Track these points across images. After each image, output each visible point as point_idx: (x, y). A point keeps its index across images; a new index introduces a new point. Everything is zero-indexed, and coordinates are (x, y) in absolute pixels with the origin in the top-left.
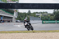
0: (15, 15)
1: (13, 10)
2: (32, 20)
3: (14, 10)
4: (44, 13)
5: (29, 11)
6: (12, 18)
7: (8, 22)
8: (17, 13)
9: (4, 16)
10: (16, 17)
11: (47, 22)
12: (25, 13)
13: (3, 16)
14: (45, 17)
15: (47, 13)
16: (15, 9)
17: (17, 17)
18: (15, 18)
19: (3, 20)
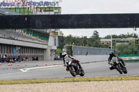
1: (45, 30)
5: (96, 34)
7: (34, 59)
8: (57, 38)
10: (55, 48)
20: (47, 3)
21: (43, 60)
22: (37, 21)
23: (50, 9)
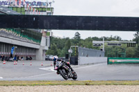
0: (45, 45)
1: (39, 30)
2: (84, 56)
3: (42, 31)
4: (111, 39)
5: (78, 35)
6: (36, 50)
7: (27, 59)
8: (48, 38)
9: (18, 46)
10: (47, 48)
11: (119, 61)
12: (68, 39)
13: (16, 45)
14: (114, 50)
15: (118, 39)
16: (45, 30)
17: (49, 48)
18: (43, 50)
19: (16, 56)
20: (39, 3)
21: (35, 59)
22: (45, 22)
23: (43, 10)
